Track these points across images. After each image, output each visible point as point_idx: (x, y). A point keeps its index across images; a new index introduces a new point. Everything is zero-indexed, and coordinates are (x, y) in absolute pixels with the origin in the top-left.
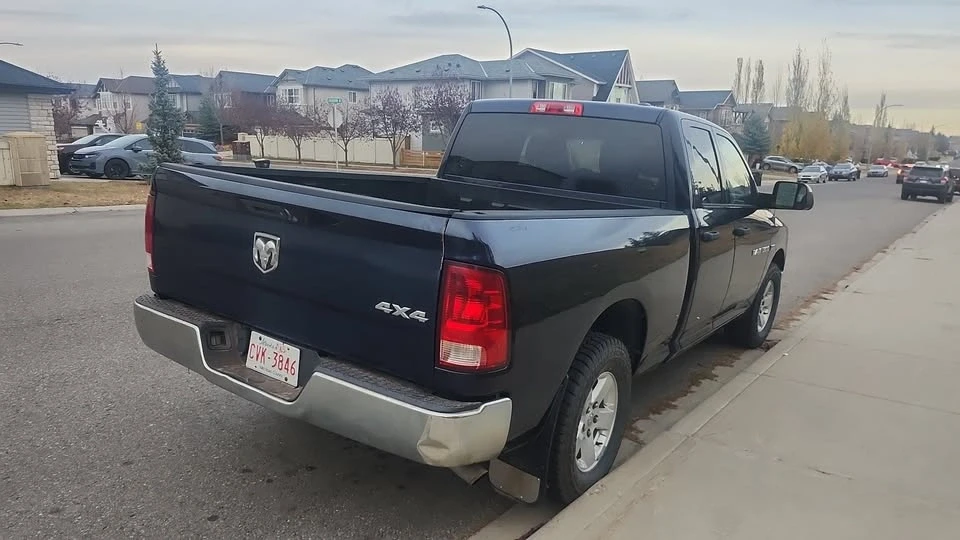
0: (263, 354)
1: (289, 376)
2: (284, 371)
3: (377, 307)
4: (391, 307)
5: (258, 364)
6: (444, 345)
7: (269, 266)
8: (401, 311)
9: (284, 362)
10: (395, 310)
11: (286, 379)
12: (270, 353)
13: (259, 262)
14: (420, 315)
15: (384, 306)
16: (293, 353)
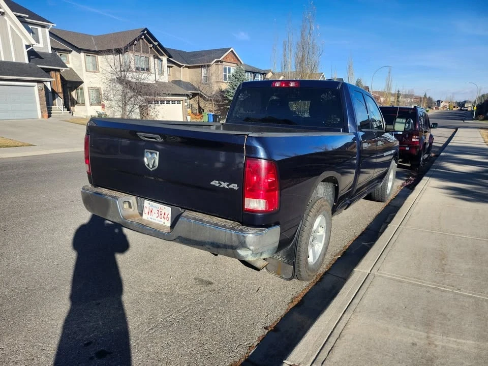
0: (151, 211)
1: (166, 221)
2: (163, 219)
3: (212, 183)
4: (219, 183)
5: (149, 216)
6: (247, 200)
7: (153, 166)
8: (224, 185)
9: (163, 215)
10: (221, 184)
11: (164, 223)
12: (155, 211)
13: (148, 165)
14: (234, 186)
15: (215, 183)
16: (168, 210)
